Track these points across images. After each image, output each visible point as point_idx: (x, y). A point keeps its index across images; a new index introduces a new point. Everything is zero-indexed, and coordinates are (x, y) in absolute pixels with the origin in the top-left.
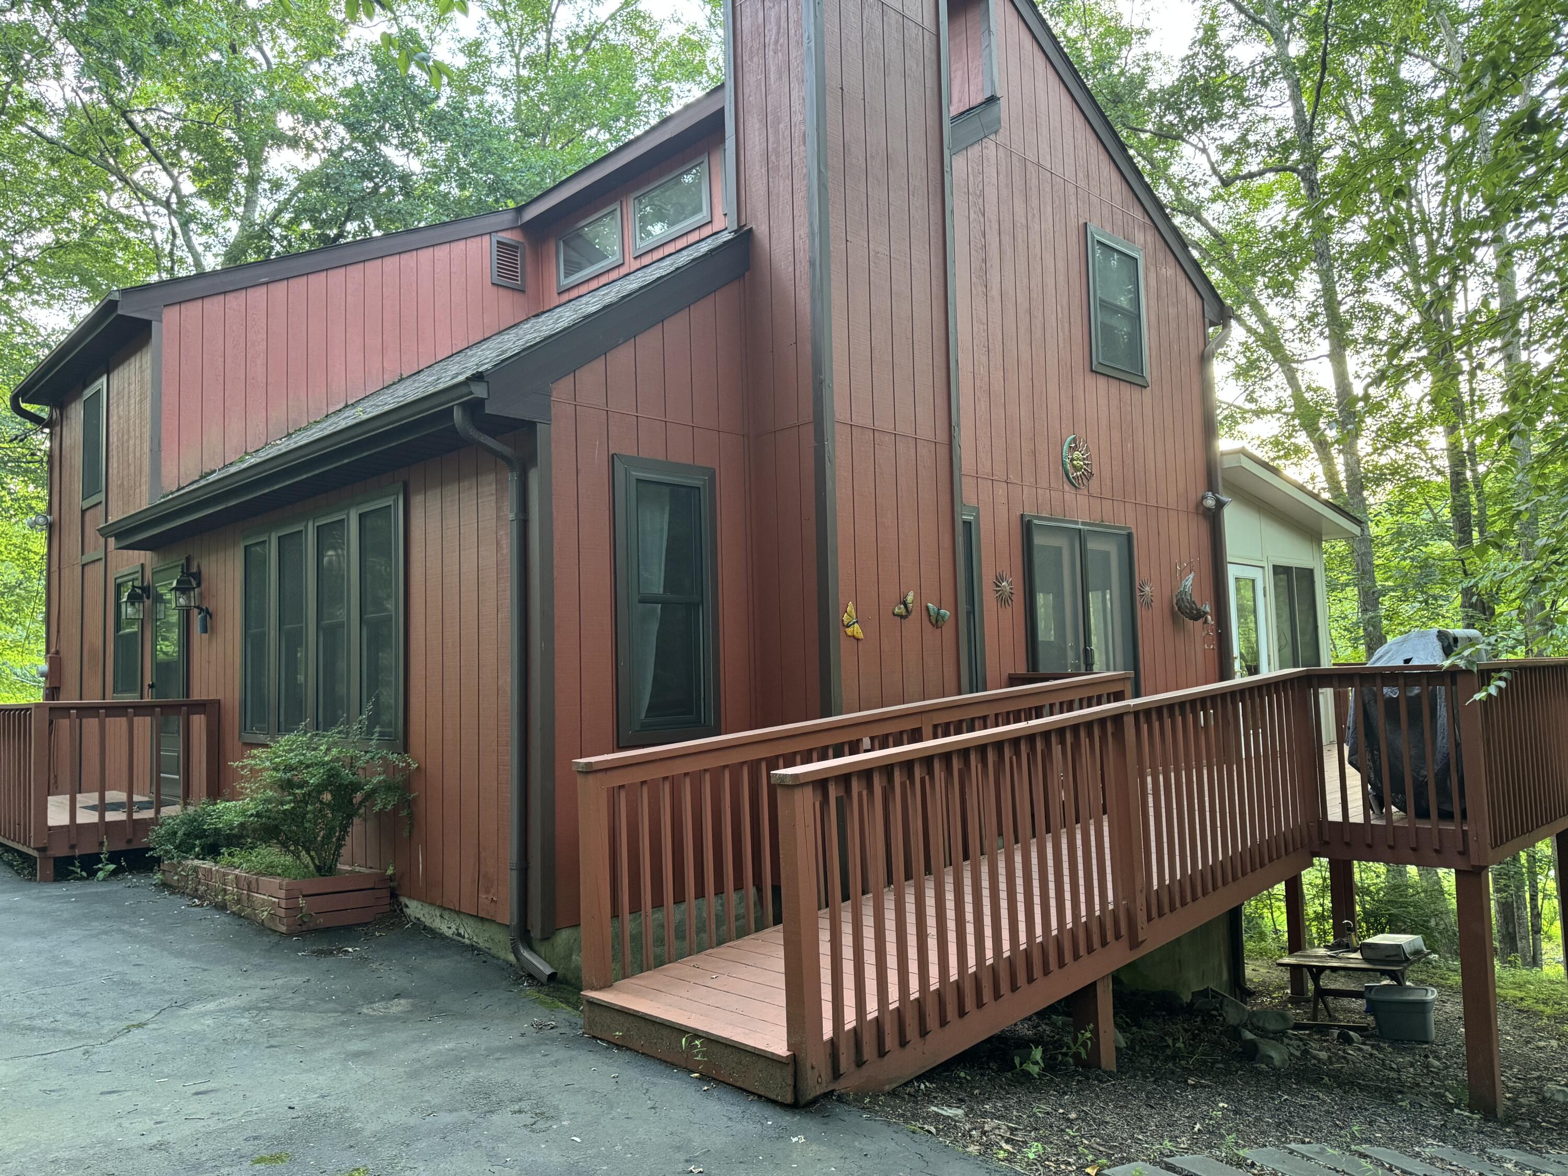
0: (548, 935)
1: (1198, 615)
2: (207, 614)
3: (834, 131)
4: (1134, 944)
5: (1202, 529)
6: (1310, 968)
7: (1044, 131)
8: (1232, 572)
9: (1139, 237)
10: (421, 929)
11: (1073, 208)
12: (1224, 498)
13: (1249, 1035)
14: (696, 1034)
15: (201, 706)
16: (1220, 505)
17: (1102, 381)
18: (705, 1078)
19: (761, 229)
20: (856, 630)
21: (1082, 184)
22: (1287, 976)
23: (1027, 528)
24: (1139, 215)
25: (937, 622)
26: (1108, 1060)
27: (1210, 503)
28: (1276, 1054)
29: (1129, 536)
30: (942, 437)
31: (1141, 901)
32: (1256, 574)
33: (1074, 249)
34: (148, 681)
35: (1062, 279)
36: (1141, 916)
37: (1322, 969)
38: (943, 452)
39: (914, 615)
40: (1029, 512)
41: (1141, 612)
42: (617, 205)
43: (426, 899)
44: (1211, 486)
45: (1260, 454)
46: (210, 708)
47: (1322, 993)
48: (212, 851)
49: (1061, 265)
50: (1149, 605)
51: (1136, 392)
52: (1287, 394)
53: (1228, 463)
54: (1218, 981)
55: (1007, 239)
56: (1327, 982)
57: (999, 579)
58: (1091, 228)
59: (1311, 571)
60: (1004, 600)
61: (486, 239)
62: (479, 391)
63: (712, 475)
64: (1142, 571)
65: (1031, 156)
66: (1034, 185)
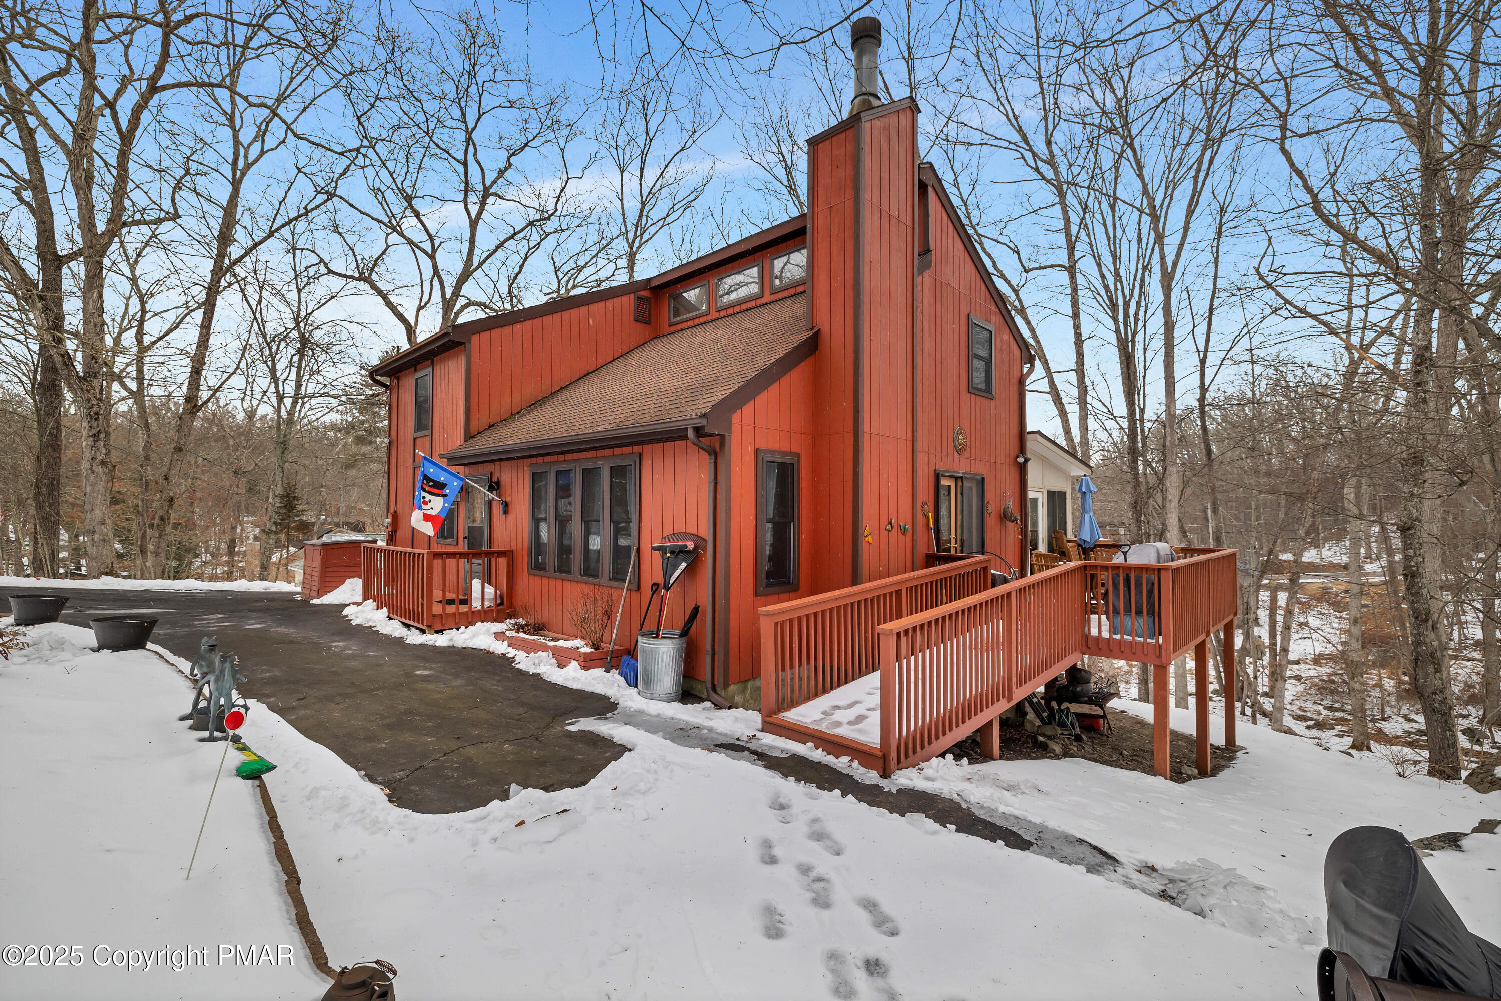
1: (1013, 520)
2: (506, 505)
3: (867, 283)
4: (1010, 698)
5: (1014, 474)
7: (951, 264)
11: (963, 306)
12: (1028, 458)
15: (501, 554)
16: (1026, 460)
17: (973, 396)
19: (825, 327)
20: (869, 539)
21: (968, 293)
23: (937, 477)
24: (993, 308)
25: (905, 533)
27: (1021, 460)
29: (983, 479)
30: (910, 437)
32: (1040, 496)
33: (963, 328)
34: (462, 535)
35: (957, 344)
38: (909, 444)
39: (895, 529)
40: (939, 468)
41: (987, 518)
42: (706, 282)
44: (1022, 450)
46: (507, 555)
49: (957, 337)
50: (990, 514)
51: (989, 401)
53: (1030, 438)
55: (932, 325)
57: (924, 504)
58: (972, 317)
59: (1064, 493)
60: (924, 514)
61: (632, 296)
62: (703, 422)
63: (798, 455)
64: (987, 497)
65: (945, 281)
66: (945, 295)
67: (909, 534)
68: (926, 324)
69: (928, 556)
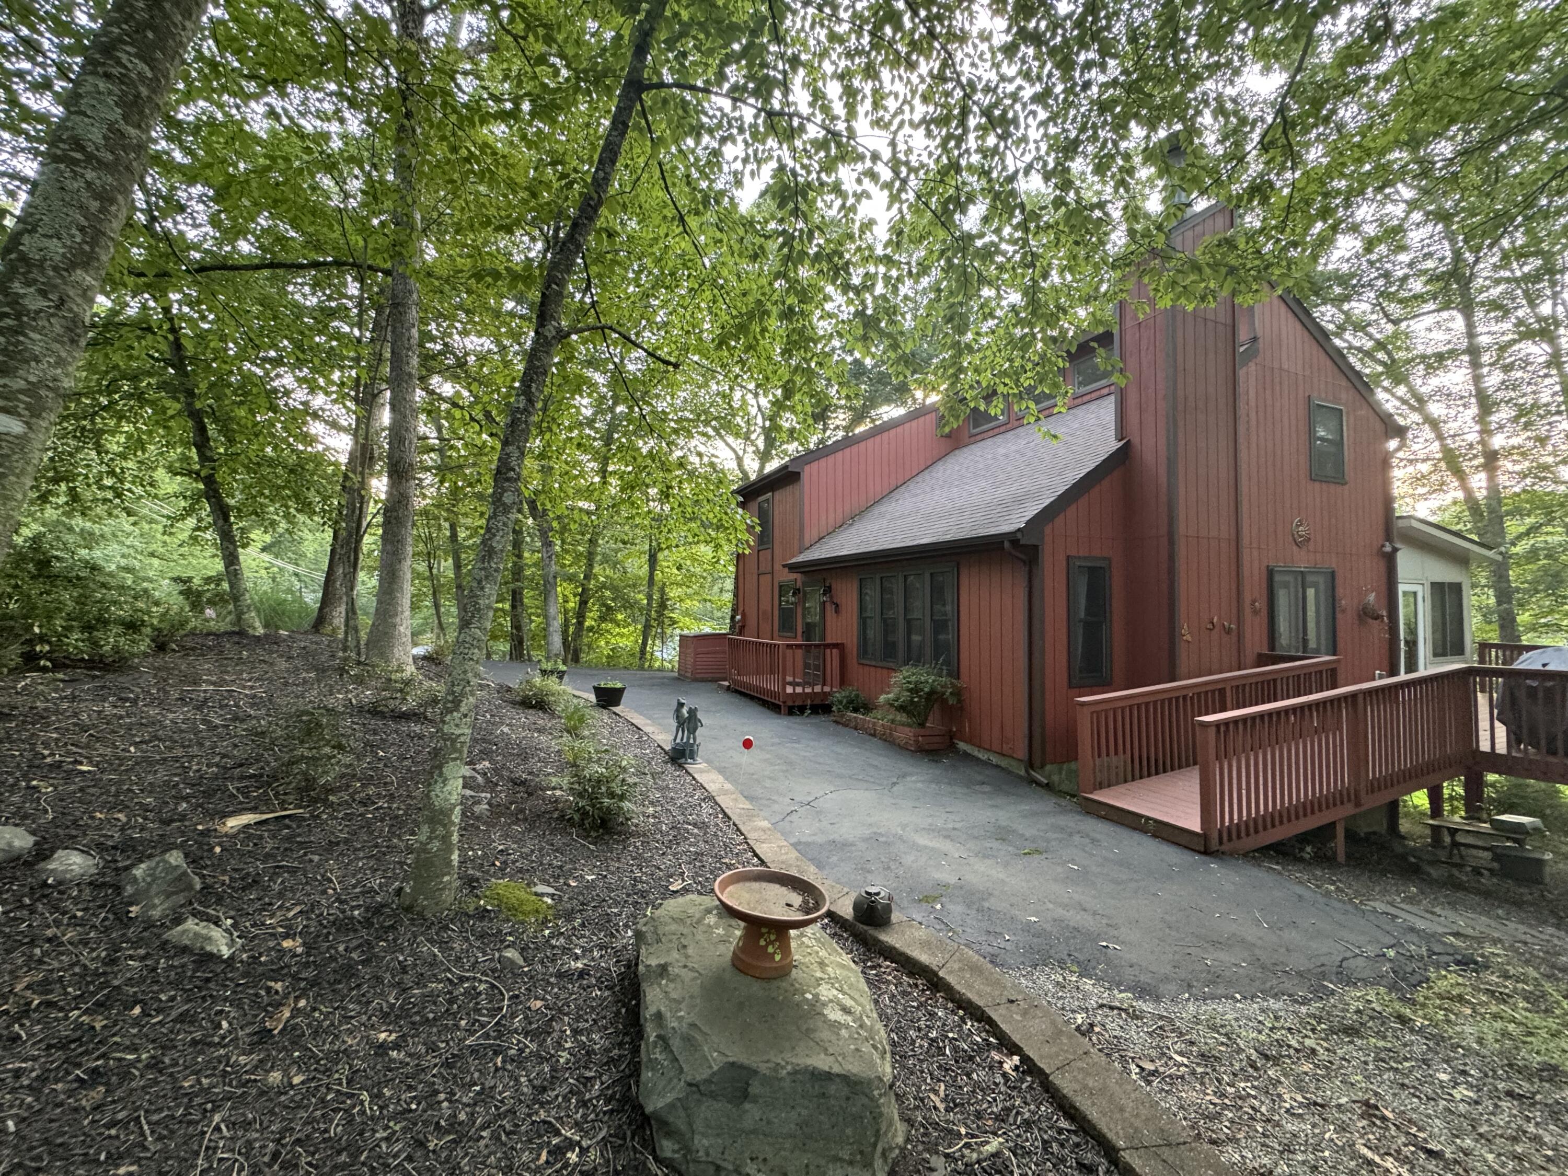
0: (1043, 766)
1: (1378, 617)
2: (838, 606)
3: (1180, 393)
4: (1358, 804)
5: (1382, 565)
6: (1449, 829)
7: (1284, 348)
8: (1401, 588)
9: (1344, 396)
10: (967, 756)
11: (1301, 388)
12: (1398, 545)
13: (1413, 860)
14: (1148, 818)
15: (836, 646)
16: (1395, 550)
17: (1318, 483)
18: (1155, 836)
19: (1136, 440)
20: (1188, 637)
21: (1307, 375)
22: (1428, 831)
23: (1271, 573)
24: (1344, 383)
25: (1229, 631)
26: (1341, 857)
27: (1388, 549)
28: (1434, 873)
29: (1333, 574)
30: (1233, 536)
31: (1362, 785)
32: (1419, 589)
33: (1302, 411)
34: (800, 630)
36: (1363, 794)
37: (1457, 830)
38: (1233, 543)
39: (1217, 629)
40: (1273, 564)
41: (1339, 616)
43: (969, 741)
44: (1389, 537)
45: (1431, 519)
46: (839, 646)
47: (1455, 844)
48: (856, 710)
50: (1344, 611)
51: (1339, 487)
52: (1460, 495)
53: (1401, 523)
54: (1383, 828)
55: (1261, 415)
56: (1460, 838)
57: (1254, 601)
58: (1313, 398)
59: (1459, 584)
60: (1256, 612)
61: (933, 413)
62: (1018, 536)
63: (1109, 560)
64: (1340, 591)
65: (1276, 365)
66: (1277, 380)
67: (1234, 634)
68: (1253, 415)
69: (1260, 656)
